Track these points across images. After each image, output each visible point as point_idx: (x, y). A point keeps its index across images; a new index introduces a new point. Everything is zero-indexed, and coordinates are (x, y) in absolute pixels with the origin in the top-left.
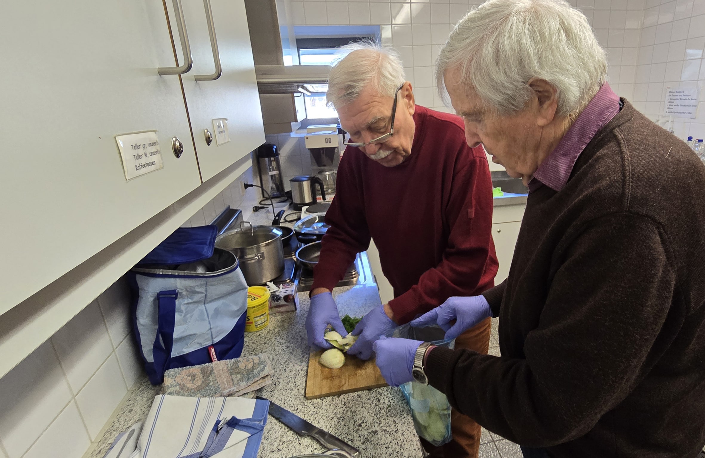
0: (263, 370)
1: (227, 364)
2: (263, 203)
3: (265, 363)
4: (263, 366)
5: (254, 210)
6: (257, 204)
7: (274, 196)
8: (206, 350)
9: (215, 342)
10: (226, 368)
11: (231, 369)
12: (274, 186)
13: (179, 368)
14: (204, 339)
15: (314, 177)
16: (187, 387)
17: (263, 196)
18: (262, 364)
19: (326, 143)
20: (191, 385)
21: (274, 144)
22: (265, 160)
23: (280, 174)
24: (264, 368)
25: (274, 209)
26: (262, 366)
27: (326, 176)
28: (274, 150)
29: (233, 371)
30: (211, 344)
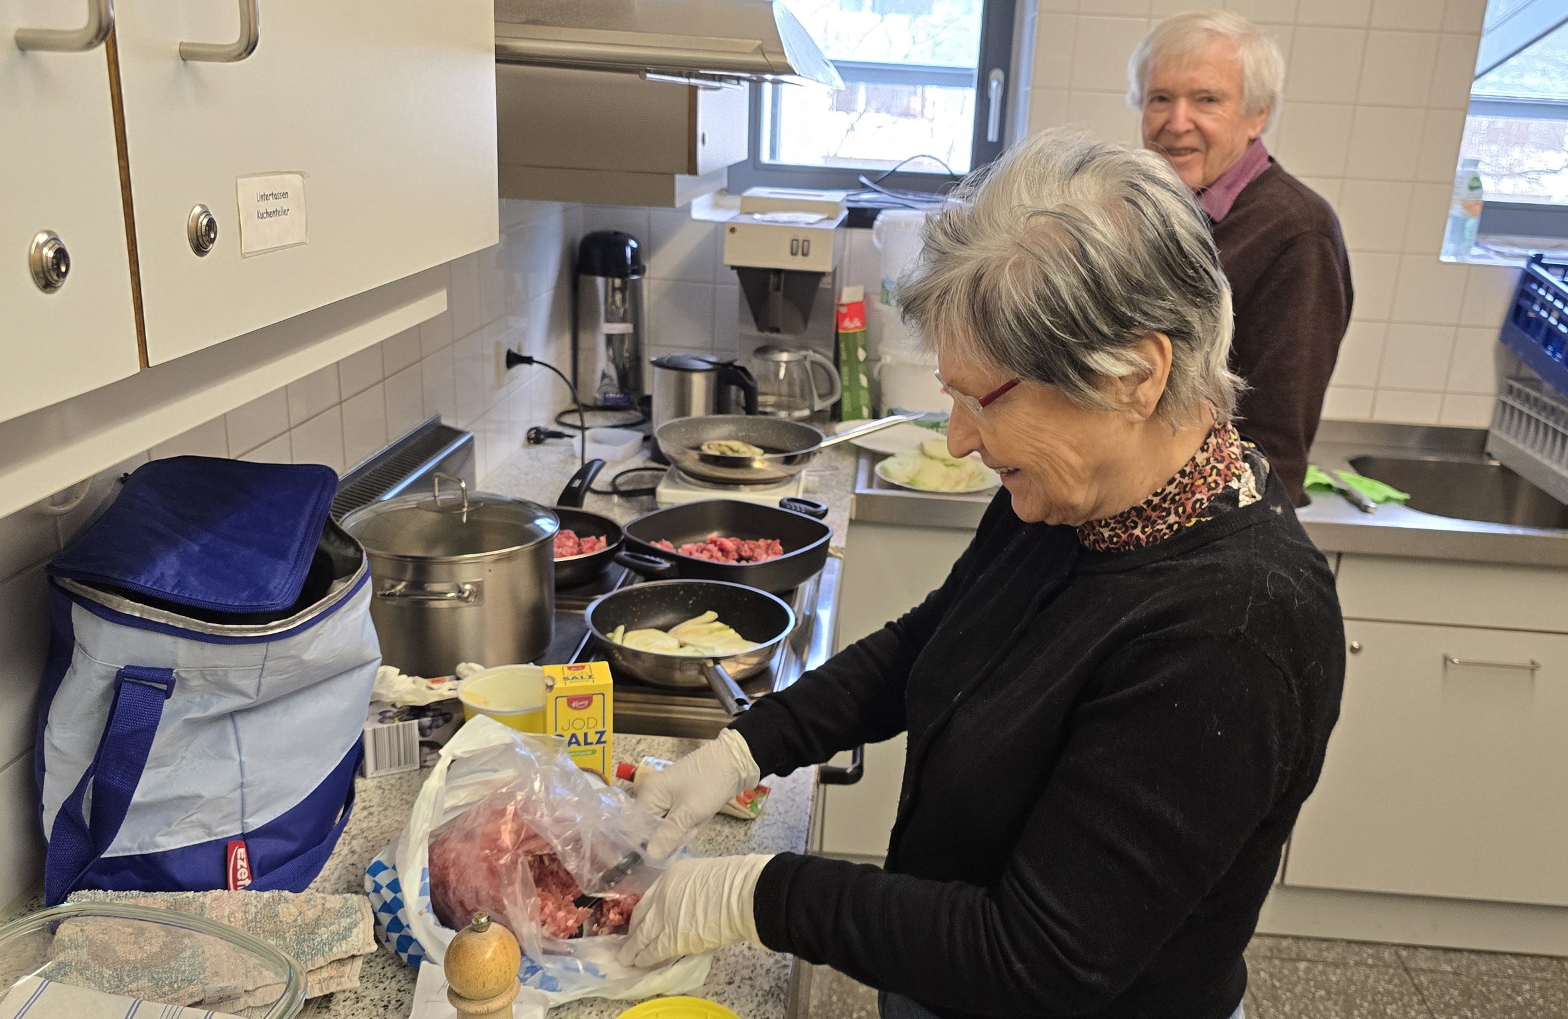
0: (344, 935)
1: (247, 905)
2: (568, 419)
3: (359, 914)
4: (348, 920)
5: (529, 439)
6: (545, 422)
7: (607, 404)
8: (222, 849)
9: (251, 830)
10: (240, 915)
11: (255, 920)
12: (612, 372)
13: (109, 891)
14: (220, 815)
15: (730, 364)
16: (114, 951)
17: (575, 400)
18: (348, 916)
19: (793, 254)
20: (130, 947)
21: (631, 232)
22: (595, 280)
23: (636, 336)
24: (349, 929)
25: (587, 444)
26: (345, 922)
27: (777, 364)
28: (629, 252)
29: (258, 925)
30: (239, 832)
